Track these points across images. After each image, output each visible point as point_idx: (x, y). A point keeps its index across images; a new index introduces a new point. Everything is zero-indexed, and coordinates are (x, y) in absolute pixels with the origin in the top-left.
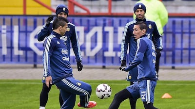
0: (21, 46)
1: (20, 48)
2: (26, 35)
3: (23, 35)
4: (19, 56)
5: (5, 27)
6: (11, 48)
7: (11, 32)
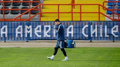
0: (108, 33)
1: (107, 34)
2: (110, 29)
3: (109, 29)
4: (107, 37)
5: (101, 26)
6: (104, 34)
7: (104, 28)
